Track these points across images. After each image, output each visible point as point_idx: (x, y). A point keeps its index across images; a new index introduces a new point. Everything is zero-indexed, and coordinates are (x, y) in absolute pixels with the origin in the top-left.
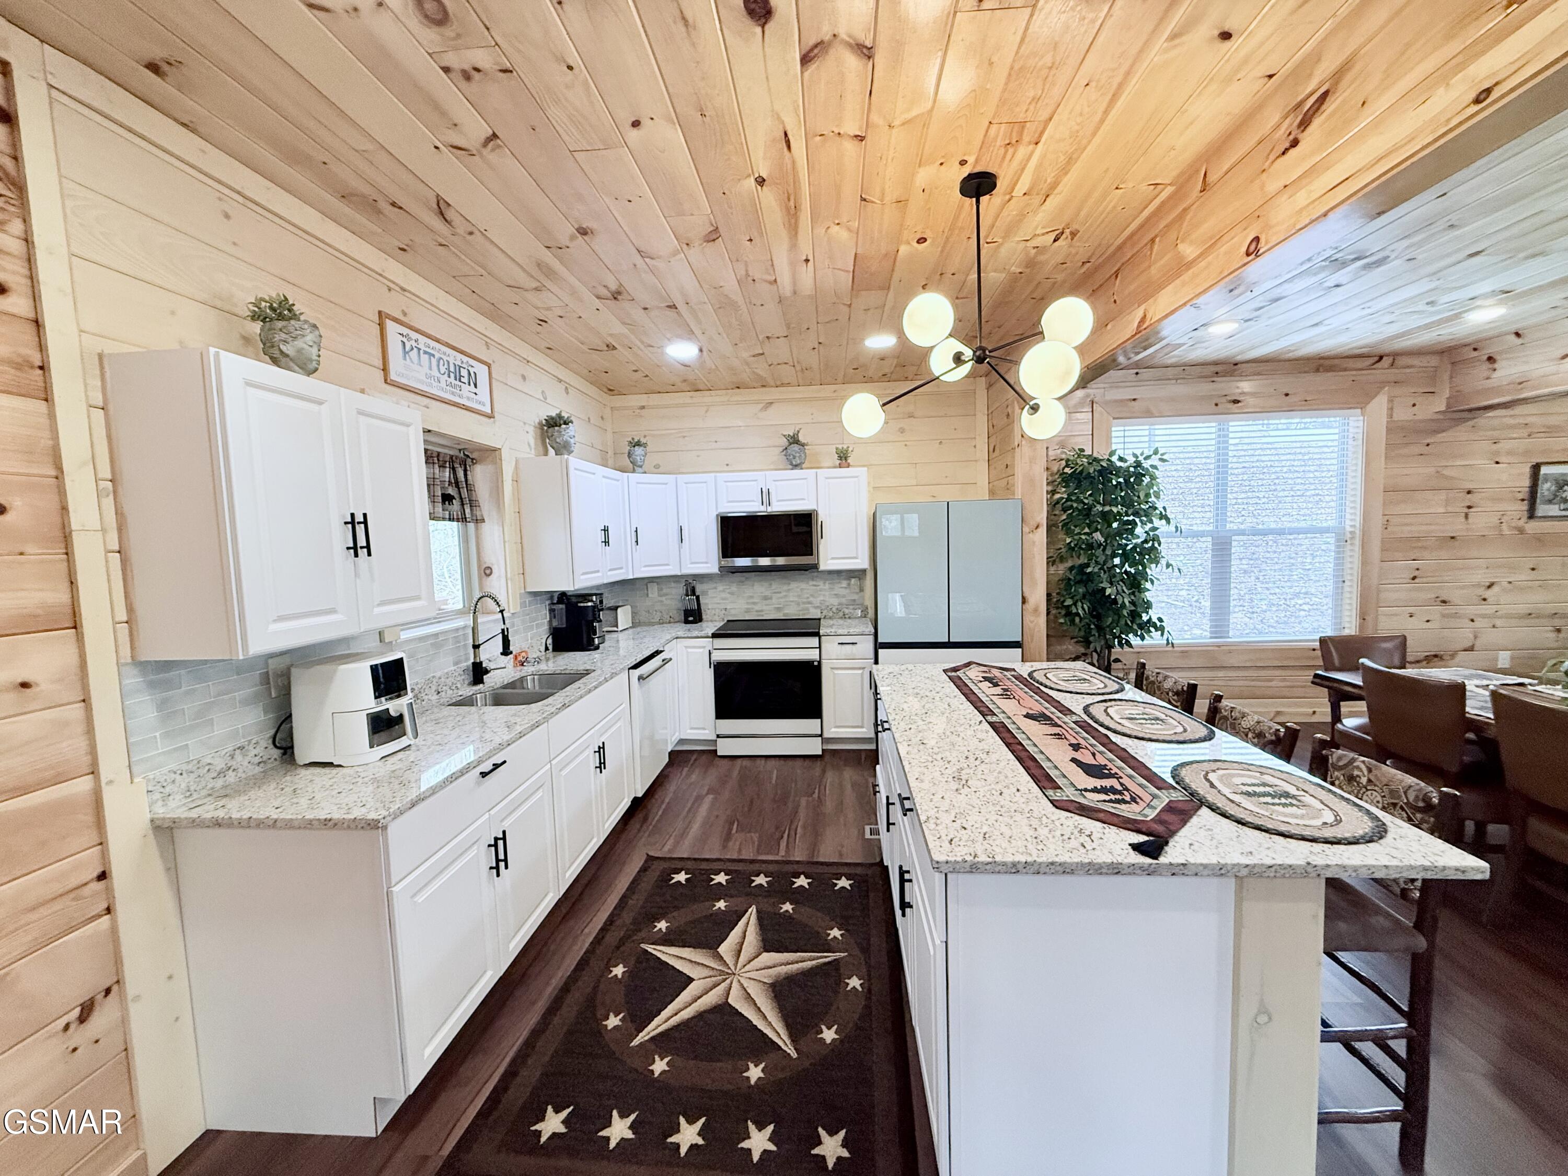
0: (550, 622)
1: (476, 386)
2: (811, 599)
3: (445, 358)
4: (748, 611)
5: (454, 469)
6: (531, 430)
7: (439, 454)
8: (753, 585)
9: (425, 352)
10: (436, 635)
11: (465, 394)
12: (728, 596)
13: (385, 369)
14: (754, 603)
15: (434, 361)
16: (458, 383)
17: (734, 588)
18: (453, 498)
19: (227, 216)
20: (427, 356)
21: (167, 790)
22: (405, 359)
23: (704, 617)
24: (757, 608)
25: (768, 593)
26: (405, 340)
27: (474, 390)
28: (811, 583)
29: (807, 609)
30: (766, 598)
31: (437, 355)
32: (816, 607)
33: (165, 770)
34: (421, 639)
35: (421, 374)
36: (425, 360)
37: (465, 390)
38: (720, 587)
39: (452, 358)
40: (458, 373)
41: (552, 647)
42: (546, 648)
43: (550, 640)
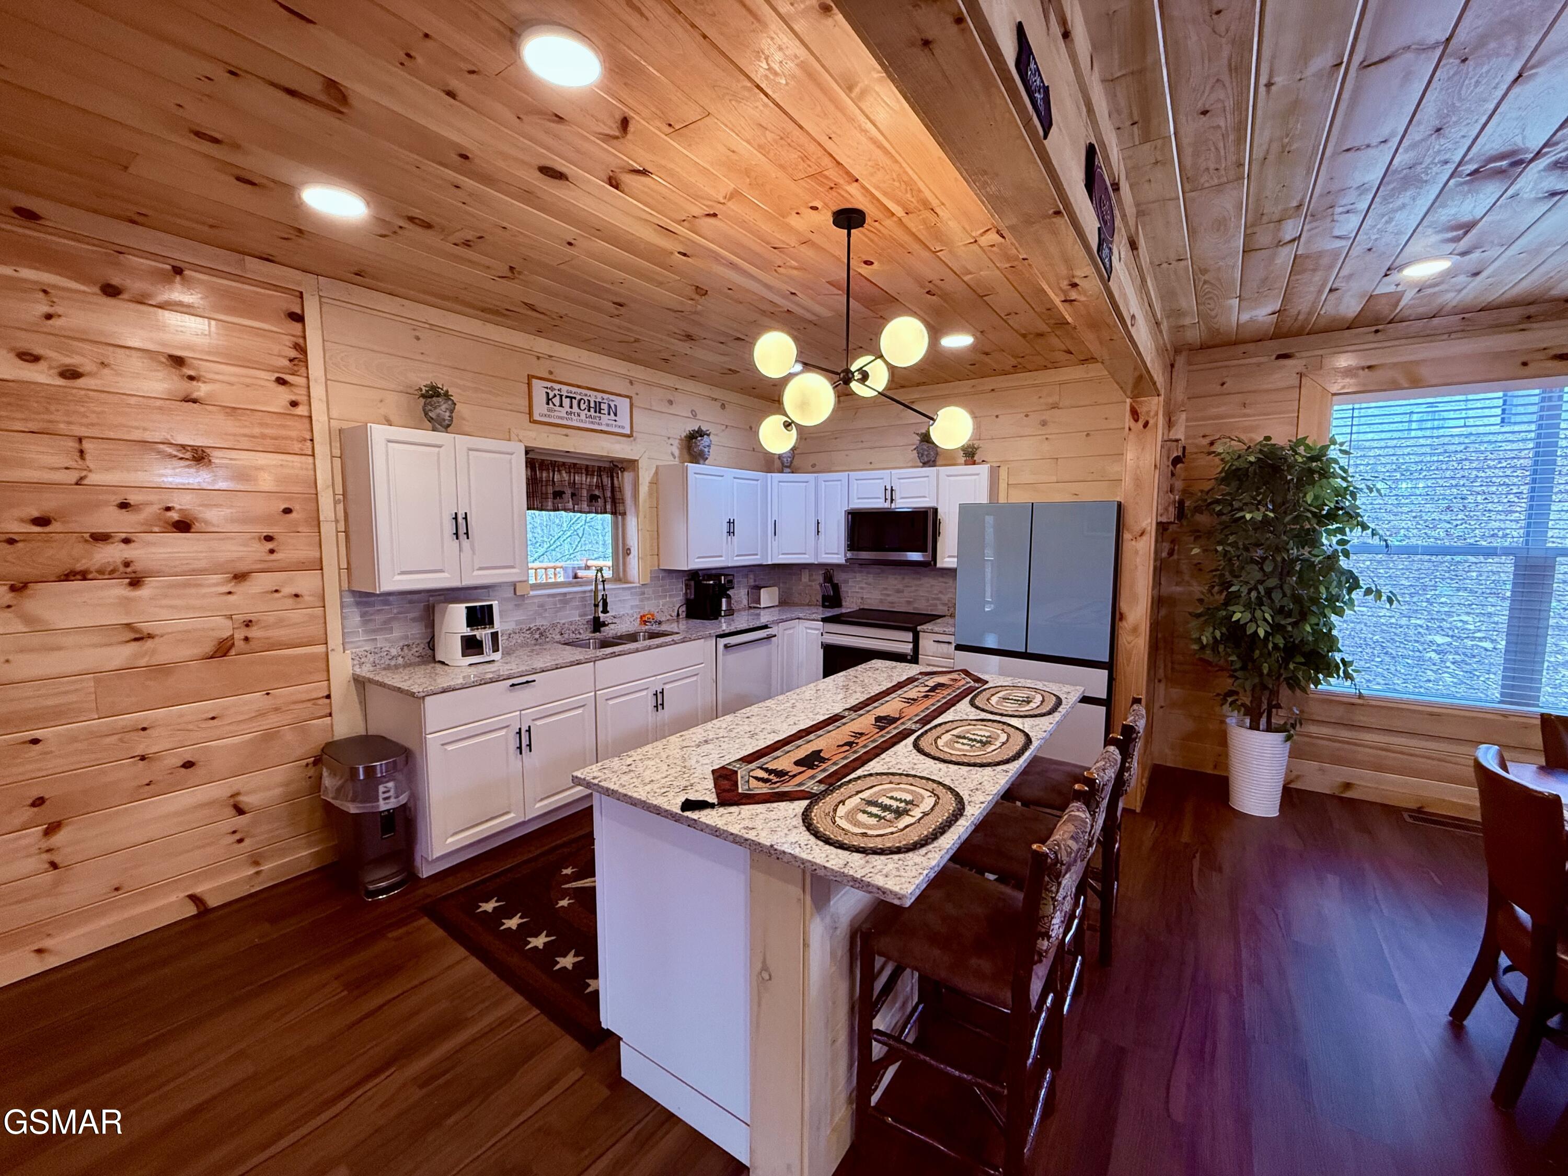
0: (686, 594)
1: (615, 415)
2: (940, 595)
3: (586, 398)
4: (881, 601)
5: (600, 476)
6: (676, 443)
7: (587, 466)
8: (903, 578)
9: (567, 397)
10: (565, 594)
11: (606, 421)
12: (864, 586)
13: (530, 413)
14: (888, 595)
15: (575, 402)
16: (598, 414)
17: (871, 579)
18: (599, 497)
19: (418, 338)
20: (568, 400)
21: (363, 660)
22: (548, 404)
23: (844, 603)
24: (890, 599)
25: (900, 587)
26: (549, 391)
27: (614, 418)
28: (941, 579)
29: (936, 605)
30: (898, 591)
31: (578, 397)
32: (945, 604)
33: (362, 649)
34: (549, 596)
35: (562, 412)
36: (566, 402)
37: (605, 418)
38: (859, 577)
39: (594, 397)
40: (598, 408)
41: (684, 614)
42: (678, 615)
43: (684, 608)
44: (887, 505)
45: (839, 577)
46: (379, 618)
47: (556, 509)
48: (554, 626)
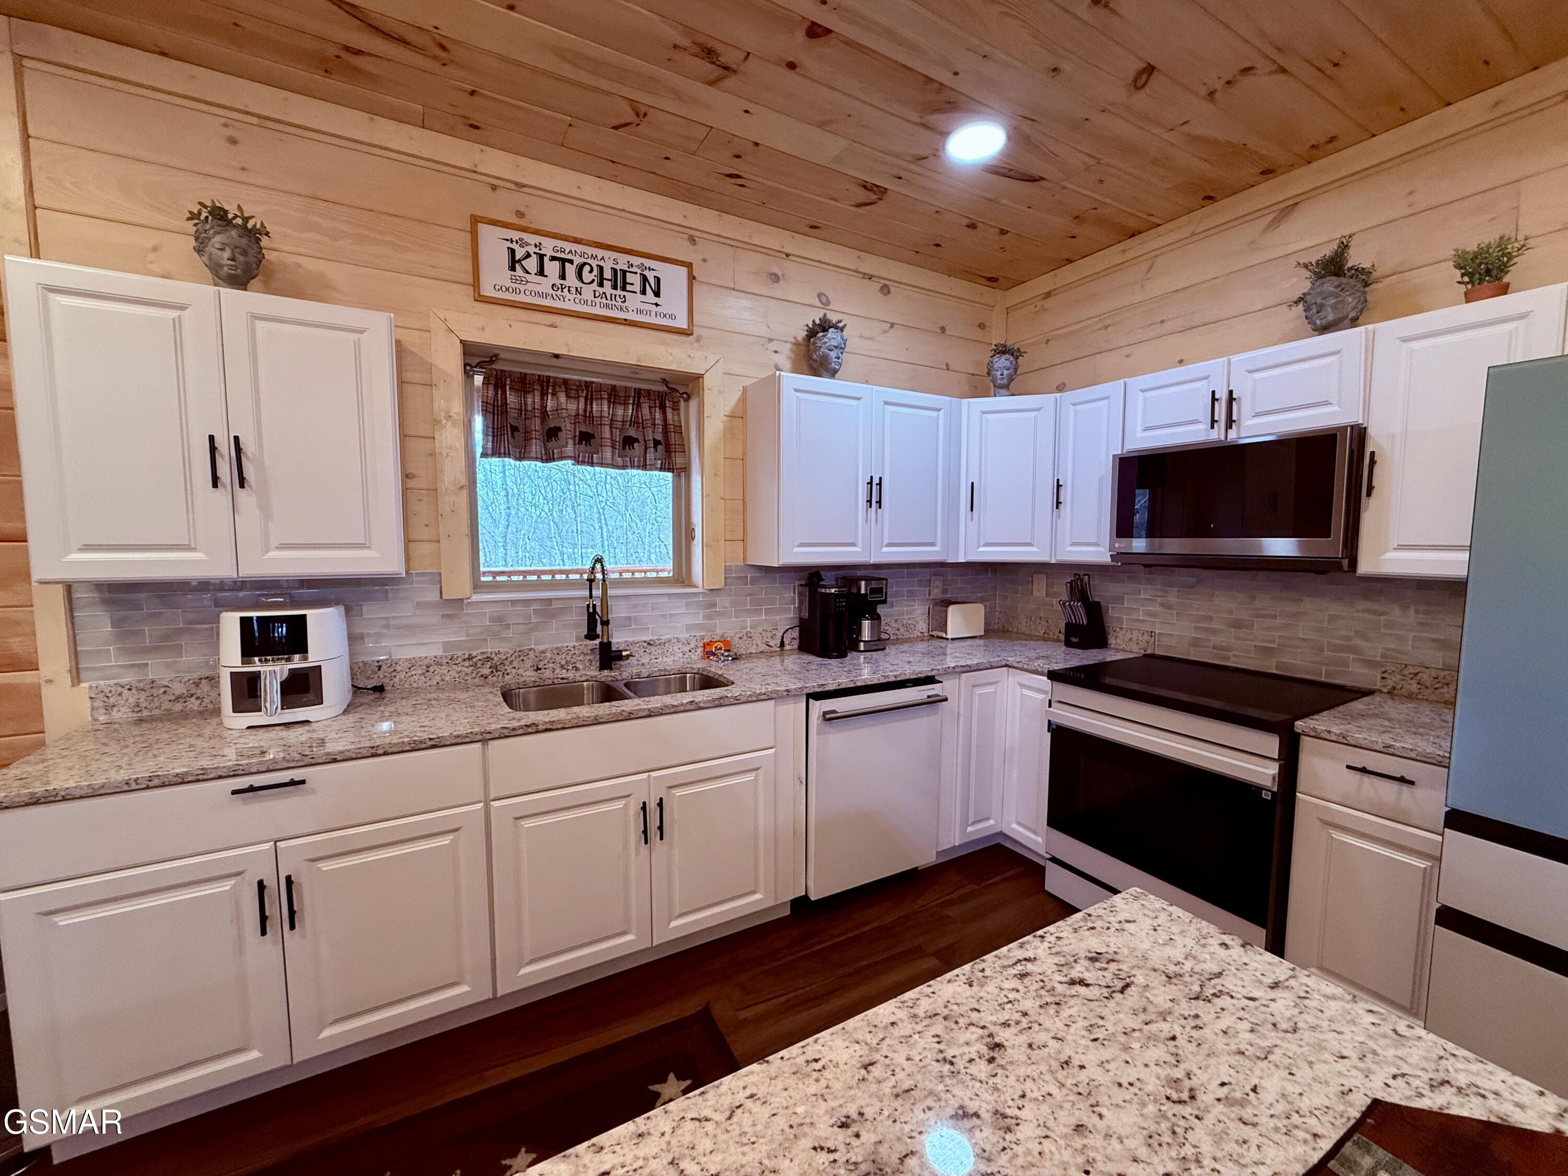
1: (657, 294)
2: (1359, 642)
3: (594, 263)
4: (1196, 643)
5: (638, 405)
6: (786, 349)
7: (614, 387)
8: (1254, 598)
9: (553, 259)
10: (549, 601)
11: (637, 304)
12: (1158, 608)
13: (476, 284)
14: (1214, 632)
15: (571, 270)
16: (619, 292)
18: (637, 440)
19: (233, 141)
20: (557, 264)
21: (112, 700)
22: (513, 268)
23: (1112, 641)
24: (1220, 640)
25: (1244, 615)
26: (514, 246)
27: (656, 300)
28: (1362, 605)
29: (1345, 663)
30: (1237, 624)
31: (578, 260)
32: (1371, 664)
33: (112, 682)
34: (514, 602)
35: (544, 285)
36: (552, 268)
37: (635, 301)
38: (1145, 592)
39: (610, 261)
40: (620, 280)
41: (796, 644)
42: (782, 644)
43: (796, 633)
44: (1216, 435)
45: (1101, 591)
46: (149, 631)
47: (548, 458)
48: (521, 654)
